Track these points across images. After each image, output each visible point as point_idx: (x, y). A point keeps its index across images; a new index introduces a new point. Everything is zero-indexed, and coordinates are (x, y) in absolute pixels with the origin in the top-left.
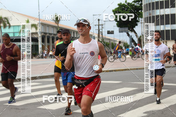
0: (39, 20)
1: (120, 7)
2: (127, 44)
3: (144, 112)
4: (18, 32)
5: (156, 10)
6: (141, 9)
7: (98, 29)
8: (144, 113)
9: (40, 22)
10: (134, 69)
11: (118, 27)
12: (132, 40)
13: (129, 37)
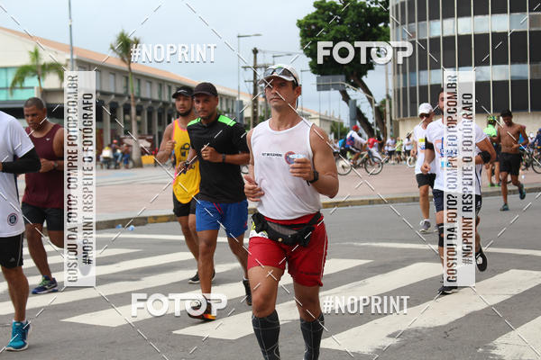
0: (72, 50)
1: (322, 11)
2: (342, 125)
3: (390, 332)
4: (7, 88)
5: (431, 22)
6: (386, 20)
7: (252, 79)
8: (390, 336)
9: (75, 57)
10: (362, 201)
11: (314, 73)
12: (358, 115)
13: (348, 103)
